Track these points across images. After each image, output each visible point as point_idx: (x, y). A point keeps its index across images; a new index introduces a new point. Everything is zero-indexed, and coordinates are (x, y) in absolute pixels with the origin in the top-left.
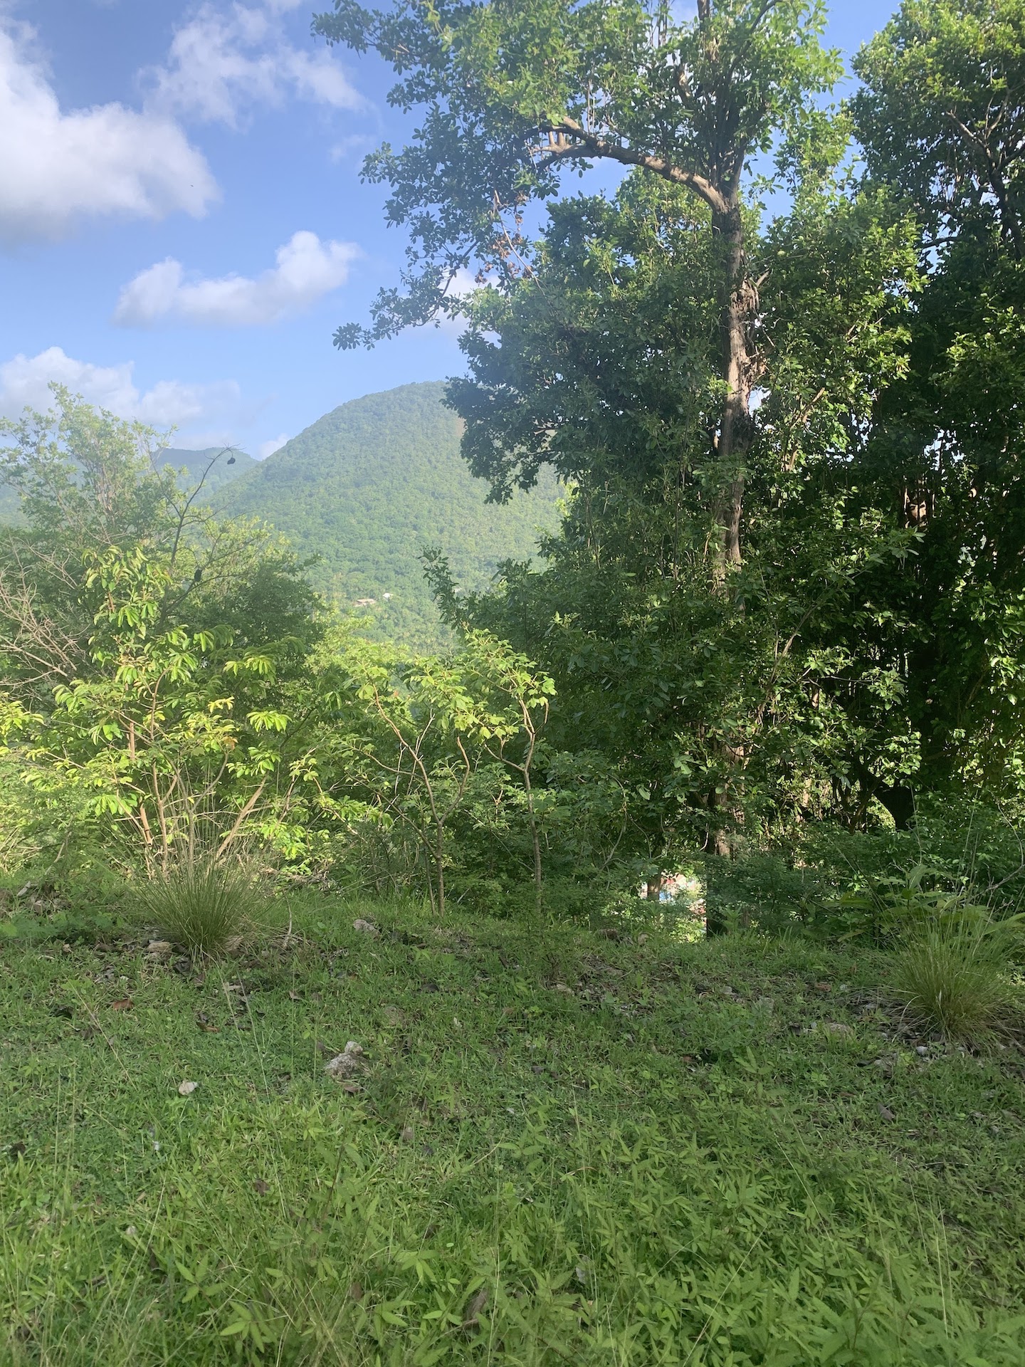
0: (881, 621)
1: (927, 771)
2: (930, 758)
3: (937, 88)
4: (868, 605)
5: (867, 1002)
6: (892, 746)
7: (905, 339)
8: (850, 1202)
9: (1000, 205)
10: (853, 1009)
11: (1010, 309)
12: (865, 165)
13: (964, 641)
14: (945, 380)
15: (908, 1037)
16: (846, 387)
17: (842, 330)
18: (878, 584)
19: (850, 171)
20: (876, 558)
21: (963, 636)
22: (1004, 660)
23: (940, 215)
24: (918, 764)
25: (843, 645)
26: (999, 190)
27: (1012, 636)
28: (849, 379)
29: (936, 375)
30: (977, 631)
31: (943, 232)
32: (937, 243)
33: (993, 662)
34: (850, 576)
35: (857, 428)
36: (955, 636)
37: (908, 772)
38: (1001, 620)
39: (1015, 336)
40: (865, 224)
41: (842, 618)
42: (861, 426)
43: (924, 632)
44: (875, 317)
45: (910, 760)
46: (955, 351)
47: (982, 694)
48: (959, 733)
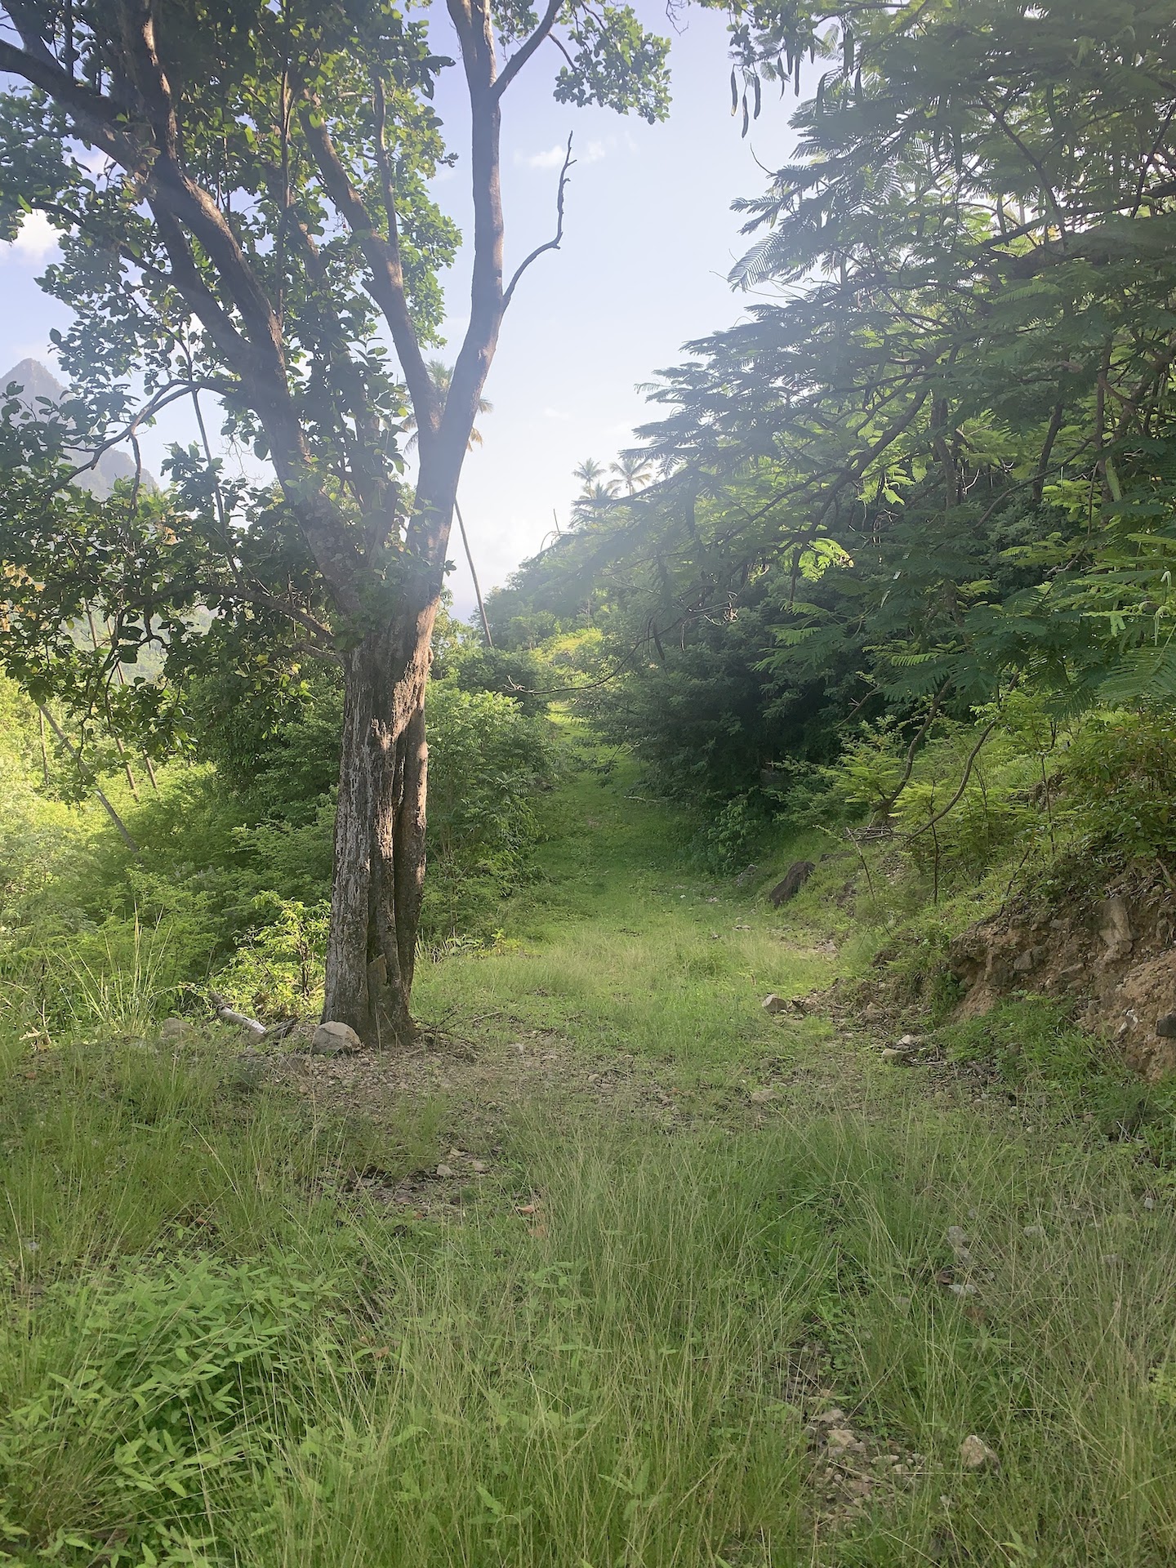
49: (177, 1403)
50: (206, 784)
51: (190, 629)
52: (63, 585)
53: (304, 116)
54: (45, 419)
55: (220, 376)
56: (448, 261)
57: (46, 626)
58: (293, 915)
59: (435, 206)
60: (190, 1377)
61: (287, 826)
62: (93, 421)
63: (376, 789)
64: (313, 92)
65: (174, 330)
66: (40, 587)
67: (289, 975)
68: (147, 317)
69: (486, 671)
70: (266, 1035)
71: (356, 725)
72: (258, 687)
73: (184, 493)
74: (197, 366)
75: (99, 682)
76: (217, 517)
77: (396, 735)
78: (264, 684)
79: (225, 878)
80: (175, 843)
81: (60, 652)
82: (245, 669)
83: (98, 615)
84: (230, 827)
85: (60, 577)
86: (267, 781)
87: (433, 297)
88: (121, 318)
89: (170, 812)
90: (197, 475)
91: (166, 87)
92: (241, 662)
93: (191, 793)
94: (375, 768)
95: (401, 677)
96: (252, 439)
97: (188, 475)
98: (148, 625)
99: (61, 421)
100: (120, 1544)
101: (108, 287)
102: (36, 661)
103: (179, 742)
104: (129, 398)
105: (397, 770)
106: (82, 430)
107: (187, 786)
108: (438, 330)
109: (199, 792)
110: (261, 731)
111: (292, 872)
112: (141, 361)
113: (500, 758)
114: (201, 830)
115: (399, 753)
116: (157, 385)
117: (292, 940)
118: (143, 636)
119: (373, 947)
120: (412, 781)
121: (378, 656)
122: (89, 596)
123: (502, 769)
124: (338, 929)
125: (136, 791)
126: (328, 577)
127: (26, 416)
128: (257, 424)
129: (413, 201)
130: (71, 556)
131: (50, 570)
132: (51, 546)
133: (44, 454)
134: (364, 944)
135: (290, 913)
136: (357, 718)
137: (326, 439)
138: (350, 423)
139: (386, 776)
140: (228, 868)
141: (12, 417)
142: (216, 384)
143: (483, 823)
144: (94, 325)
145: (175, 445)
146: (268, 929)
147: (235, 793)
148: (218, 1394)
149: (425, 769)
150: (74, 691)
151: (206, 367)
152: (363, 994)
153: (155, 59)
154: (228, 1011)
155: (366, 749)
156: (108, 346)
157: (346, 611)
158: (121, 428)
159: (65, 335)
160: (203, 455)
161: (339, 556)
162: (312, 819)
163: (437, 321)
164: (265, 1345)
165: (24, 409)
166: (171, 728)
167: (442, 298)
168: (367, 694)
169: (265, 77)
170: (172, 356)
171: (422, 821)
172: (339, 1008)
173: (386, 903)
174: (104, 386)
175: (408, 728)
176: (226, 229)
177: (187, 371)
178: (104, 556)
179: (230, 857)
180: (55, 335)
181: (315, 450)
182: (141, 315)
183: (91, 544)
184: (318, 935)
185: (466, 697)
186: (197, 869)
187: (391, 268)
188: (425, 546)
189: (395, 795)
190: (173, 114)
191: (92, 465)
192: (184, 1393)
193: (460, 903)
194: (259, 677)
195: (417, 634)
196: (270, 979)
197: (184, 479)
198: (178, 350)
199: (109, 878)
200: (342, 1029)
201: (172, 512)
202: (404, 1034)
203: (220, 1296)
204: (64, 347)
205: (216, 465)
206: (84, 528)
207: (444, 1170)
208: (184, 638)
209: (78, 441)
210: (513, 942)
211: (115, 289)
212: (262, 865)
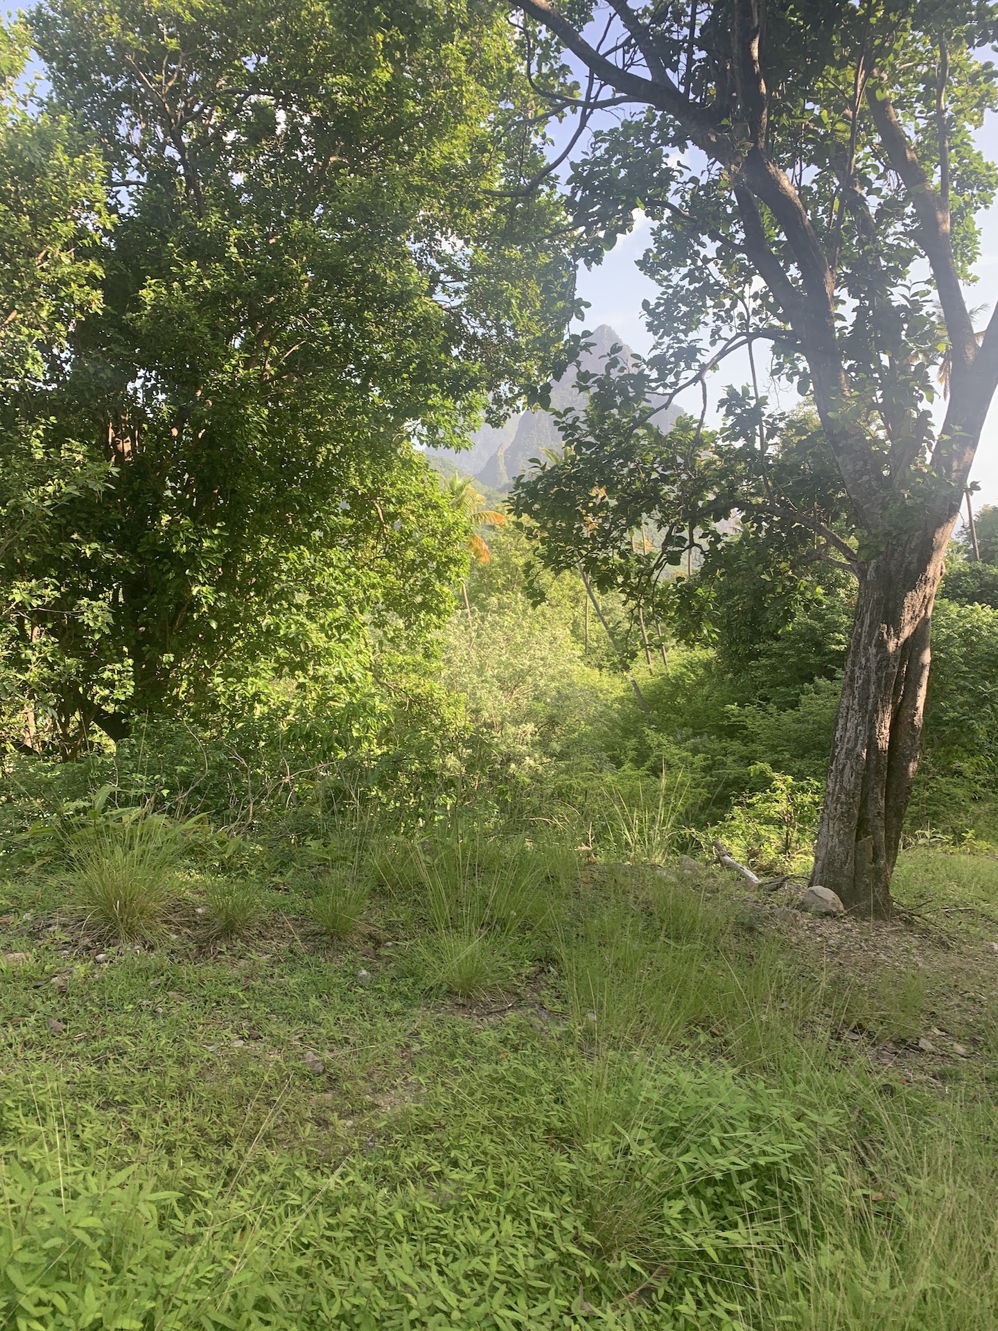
0: (88, 553)
1: (141, 696)
2: (144, 683)
3: (115, 28)
4: (75, 536)
5: (50, 925)
6: (106, 675)
7: (97, 274)
8: (9, 1121)
9: (183, 161)
10: (34, 935)
11: (194, 263)
12: (50, 85)
13: (168, 571)
14: (140, 320)
15: (89, 949)
16: (37, 313)
17: (32, 253)
18: (84, 515)
19: (32, 88)
20: (72, 490)
21: (167, 567)
22: (204, 589)
23: (129, 157)
24: (132, 690)
25: (51, 576)
26: (180, 147)
27: (210, 567)
28: (41, 306)
29: (129, 315)
30: (180, 563)
31: (132, 175)
32: (127, 184)
33: (195, 591)
34: (48, 507)
35: (59, 358)
36: (160, 567)
37: (123, 698)
38: (200, 553)
39: (200, 289)
40: (48, 147)
41: (48, 549)
42: (63, 355)
43: (131, 563)
44: (66, 247)
45: (123, 686)
46: (147, 295)
47: (188, 619)
48: (168, 657)
49: (711, 1182)
50: (707, 665)
51: (725, 539)
52: (630, 502)
53: (870, 93)
54: (635, 371)
55: (772, 326)
56: (986, 203)
57: (615, 534)
58: (783, 787)
59: (979, 154)
60: (723, 1163)
61: (772, 708)
62: (671, 371)
63: (879, 686)
64: (882, 69)
65: (737, 291)
66: (613, 503)
67: (774, 838)
68: (717, 283)
69: (972, 584)
70: (760, 886)
71: (866, 628)
72: (779, 590)
73: (733, 426)
74: (754, 320)
75: (649, 580)
76: (758, 446)
77: (902, 640)
78: (784, 587)
79: (716, 746)
80: (678, 711)
81: (622, 554)
82: (769, 574)
83: (653, 526)
84: (724, 703)
85: (629, 495)
86: (758, 668)
87: (970, 239)
88: (697, 285)
89: (676, 685)
90: (745, 411)
91: (763, 89)
92: (765, 568)
93: (694, 672)
94: (879, 668)
95: (913, 587)
96: (796, 379)
97: (739, 411)
98: (691, 535)
99: (647, 372)
100: (664, 1280)
101: (689, 261)
102: (605, 561)
103: (705, 632)
104: (699, 350)
105: (899, 672)
106: (662, 377)
107: (691, 666)
108: (971, 269)
109: (701, 672)
110: (778, 627)
111: (773, 749)
112: (709, 319)
113: (985, 667)
114: (699, 703)
115: (903, 657)
116: (720, 338)
117: (781, 807)
118: (688, 543)
119: (862, 827)
120: (912, 683)
121: (892, 567)
122: (649, 511)
123: (985, 678)
124: (832, 806)
125: (651, 666)
126: (853, 496)
127: (622, 369)
128: (803, 365)
129: (958, 152)
130: (639, 479)
131: (623, 490)
132: (626, 470)
133: (631, 399)
134: (854, 823)
135: (779, 784)
136: (867, 622)
137: (862, 375)
138: (885, 359)
139: (889, 676)
140: (720, 738)
141: (612, 371)
142: (770, 333)
143: (961, 728)
144: (675, 293)
145: (730, 387)
146: (759, 795)
147: (730, 676)
148: (743, 1186)
149: (926, 673)
150: (629, 586)
151: (761, 320)
152: (849, 868)
153: (757, 68)
154: (727, 858)
155: (873, 650)
156: (684, 309)
157: (867, 527)
158: (691, 374)
159: (653, 302)
160: (752, 394)
161: (866, 478)
162: (794, 705)
163: (971, 261)
164: (783, 1156)
165: (621, 364)
166: (701, 620)
167: (979, 239)
168: (878, 602)
169: (841, 65)
170: (735, 313)
171: (918, 720)
172: (826, 873)
173: (878, 790)
174: (682, 341)
175: (914, 634)
176: (798, 201)
177: (745, 324)
178: (664, 479)
179: (722, 728)
180: (645, 304)
181: (852, 385)
182: (712, 281)
183: (654, 470)
184: (803, 807)
185: (953, 609)
186: (695, 735)
187: (940, 216)
188: (949, 469)
189: (896, 693)
190: (765, 111)
191: (666, 406)
192: (718, 1176)
193: (930, 799)
194: (781, 582)
195: (933, 549)
196: (758, 838)
197: (735, 414)
198: (740, 308)
199: (627, 733)
200: (828, 894)
201: (720, 442)
202: (883, 910)
203: (743, 1103)
204: (651, 313)
205: (762, 402)
206: (650, 457)
207: (925, 1044)
208: (719, 546)
209: (657, 387)
210: (982, 844)
211: (694, 262)
212: (749, 739)
